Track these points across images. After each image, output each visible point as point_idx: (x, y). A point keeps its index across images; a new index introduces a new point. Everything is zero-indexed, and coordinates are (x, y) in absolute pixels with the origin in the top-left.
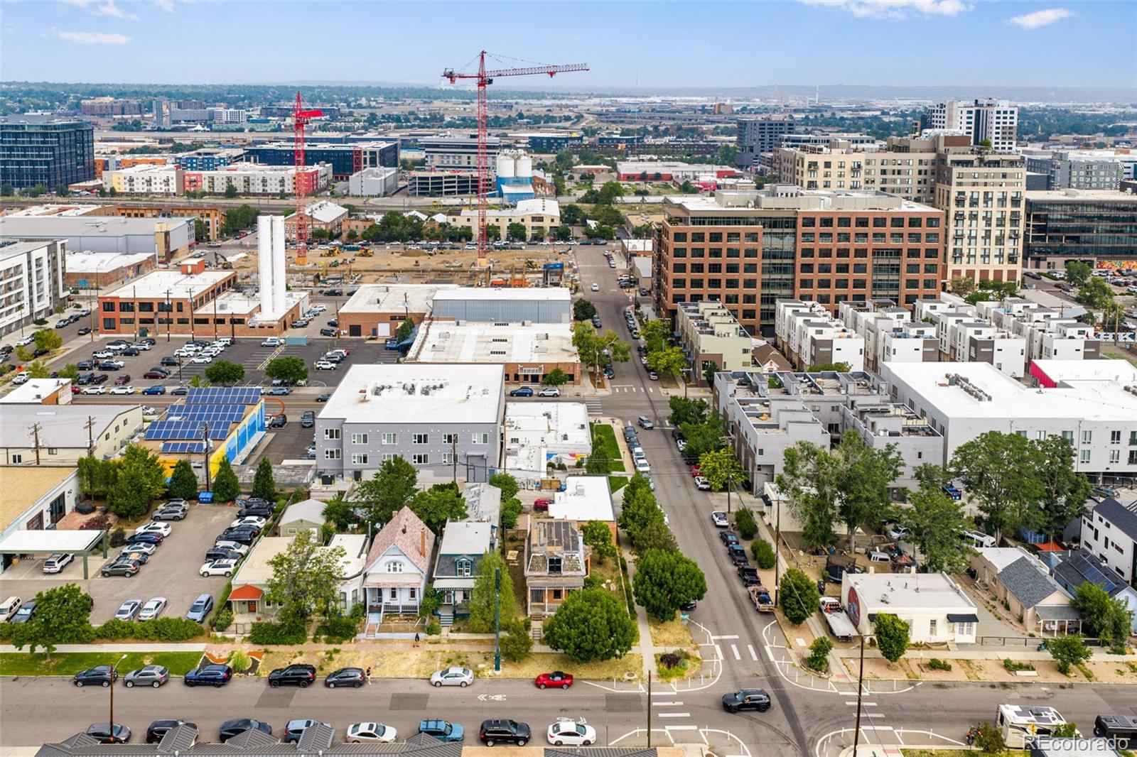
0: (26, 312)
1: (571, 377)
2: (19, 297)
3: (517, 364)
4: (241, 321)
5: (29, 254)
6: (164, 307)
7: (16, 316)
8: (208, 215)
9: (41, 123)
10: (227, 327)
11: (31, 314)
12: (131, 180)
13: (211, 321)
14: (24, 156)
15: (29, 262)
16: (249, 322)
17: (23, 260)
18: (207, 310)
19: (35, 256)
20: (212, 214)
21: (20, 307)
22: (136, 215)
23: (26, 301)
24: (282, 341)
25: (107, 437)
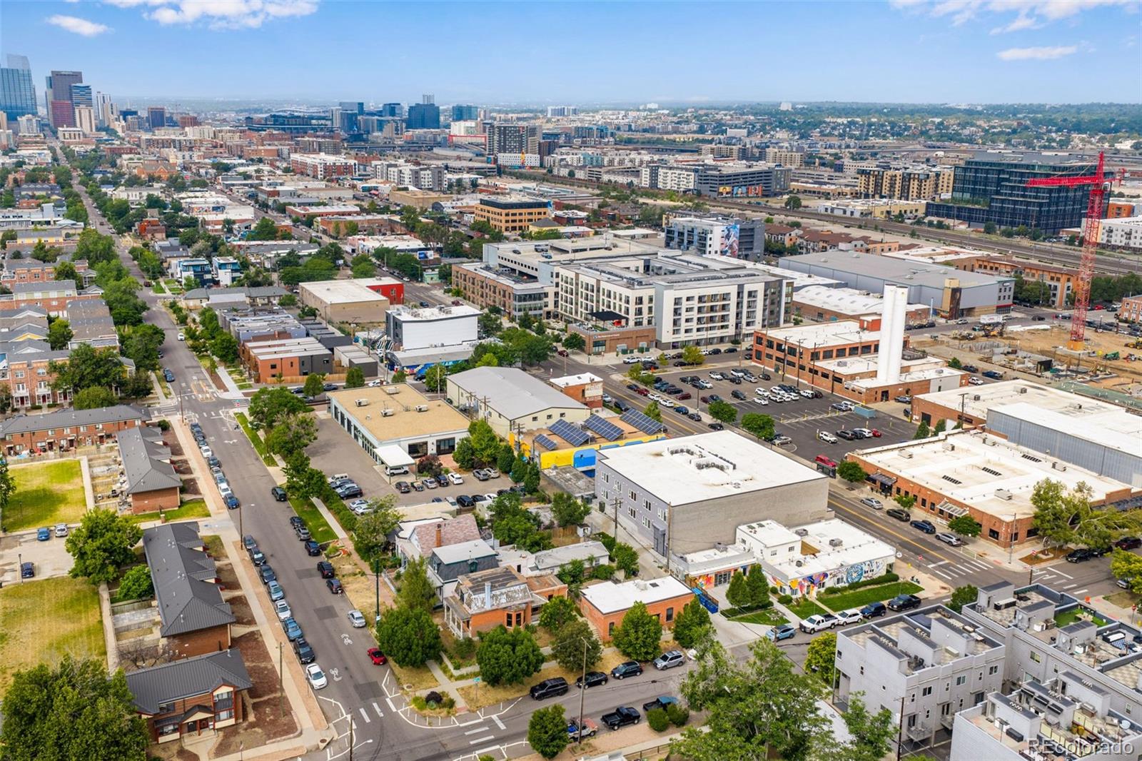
0: (731, 331)
1: (994, 534)
2: (723, 318)
3: (944, 496)
4: (839, 380)
5: (741, 287)
6: (792, 351)
7: (718, 333)
8: (1058, 280)
9: (1052, 164)
10: (829, 382)
11: (737, 335)
12: (1111, 231)
13: (831, 376)
15: (740, 294)
16: (847, 383)
17: (733, 290)
18: (829, 365)
19: (747, 288)
21: (726, 327)
22: (991, 268)
23: (732, 321)
24: (853, 408)
25: (535, 419)
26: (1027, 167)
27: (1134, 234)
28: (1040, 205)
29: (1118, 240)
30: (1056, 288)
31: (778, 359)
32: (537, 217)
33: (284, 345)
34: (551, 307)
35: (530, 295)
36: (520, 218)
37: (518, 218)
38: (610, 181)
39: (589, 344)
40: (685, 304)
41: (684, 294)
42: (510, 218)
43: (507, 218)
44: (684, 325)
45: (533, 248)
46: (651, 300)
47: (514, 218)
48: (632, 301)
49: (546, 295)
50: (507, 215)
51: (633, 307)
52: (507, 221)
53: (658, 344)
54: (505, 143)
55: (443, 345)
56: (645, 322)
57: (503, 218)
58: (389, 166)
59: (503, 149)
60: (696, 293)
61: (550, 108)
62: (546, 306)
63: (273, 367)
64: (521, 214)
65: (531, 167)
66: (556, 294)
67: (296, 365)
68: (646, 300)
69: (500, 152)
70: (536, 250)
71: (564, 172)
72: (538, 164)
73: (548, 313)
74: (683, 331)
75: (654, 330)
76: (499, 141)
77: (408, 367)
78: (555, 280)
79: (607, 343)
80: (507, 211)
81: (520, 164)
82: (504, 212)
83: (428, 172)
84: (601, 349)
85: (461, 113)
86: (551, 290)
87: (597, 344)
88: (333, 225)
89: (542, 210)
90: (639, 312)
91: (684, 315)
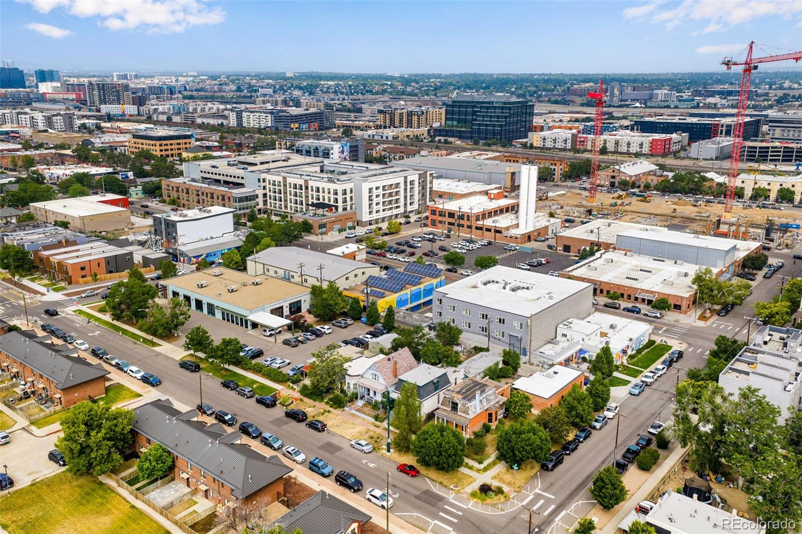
0: (402, 210)
1: (677, 307)
2: (397, 201)
3: (638, 289)
4: (500, 232)
5: (406, 178)
6: (461, 217)
7: (395, 212)
8: (555, 164)
10: (492, 233)
11: (405, 212)
12: (544, 139)
13: (493, 230)
14: (490, 121)
15: (406, 182)
16: (505, 233)
17: (401, 180)
18: (488, 222)
19: (409, 179)
20: (558, 164)
21: (398, 207)
22: (514, 161)
23: (402, 202)
24: (518, 248)
25: (347, 279)
26: (489, 103)
27: (557, 140)
28: (501, 126)
29: (549, 144)
30: (554, 169)
31: (450, 224)
32: (184, 146)
33: (78, 250)
34: (261, 206)
35: (246, 197)
36: (171, 147)
37: (169, 147)
38: (203, 123)
39: (316, 226)
40: (375, 193)
41: (374, 185)
42: (163, 148)
43: (161, 148)
44: (375, 208)
45: (226, 163)
46: (351, 191)
47: (166, 147)
48: (340, 192)
49: (257, 196)
50: (161, 145)
51: (340, 198)
52: (161, 150)
53: (359, 223)
54: (104, 97)
55: (212, 238)
56: (349, 208)
57: (158, 148)
58: (18, 114)
59: (103, 101)
60: (380, 184)
61: (115, 74)
62: (258, 205)
63: (83, 269)
64: (171, 144)
65: (131, 115)
66: (265, 195)
67: (103, 265)
68: (348, 191)
69: (101, 104)
70: (229, 165)
71: (163, 118)
72: (136, 113)
73: (259, 210)
74: (374, 212)
75: (355, 213)
76: (100, 96)
77: (194, 257)
78: (263, 184)
79: (328, 226)
80: (160, 142)
81: (121, 113)
82: (158, 143)
83: (59, 117)
84: (324, 230)
85: (43, 76)
86: (260, 192)
87: (322, 226)
88: (9, 159)
89: (187, 141)
90: (345, 201)
91: (375, 200)
